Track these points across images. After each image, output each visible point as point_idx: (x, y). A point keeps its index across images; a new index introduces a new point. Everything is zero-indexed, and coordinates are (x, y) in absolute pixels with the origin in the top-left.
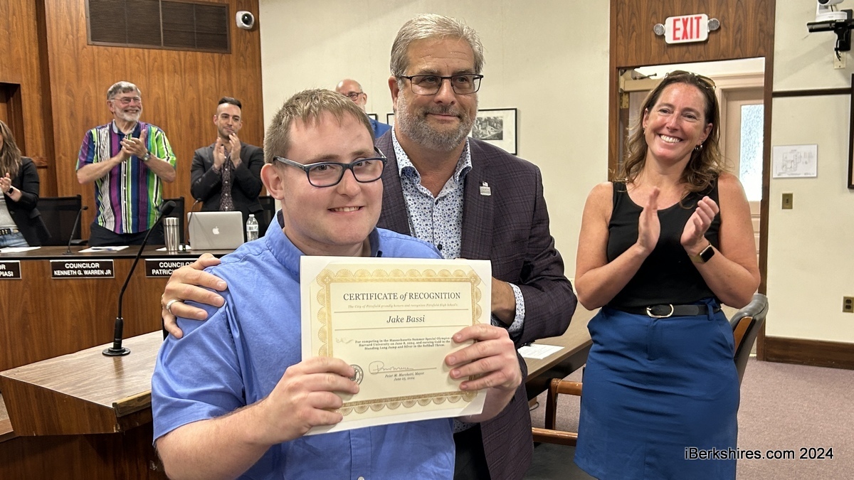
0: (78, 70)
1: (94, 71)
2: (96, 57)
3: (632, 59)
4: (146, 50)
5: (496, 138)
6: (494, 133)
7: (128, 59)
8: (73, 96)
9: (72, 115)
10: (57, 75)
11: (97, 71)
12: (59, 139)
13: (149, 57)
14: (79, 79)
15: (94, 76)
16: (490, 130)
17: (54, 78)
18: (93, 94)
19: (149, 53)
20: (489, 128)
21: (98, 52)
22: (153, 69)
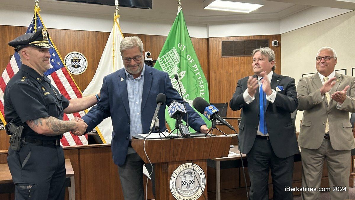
0: (218, 66)
1: (223, 66)
2: (224, 61)
4: (240, 57)
7: (233, 61)
8: (216, 74)
9: (215, 80)
10: (212, 67)
11: (224, 66)
12: (211, 87)
13: (240, 59)
14: (218, 68)
15: (223, 67)
17: (211, 69)
18: (222, 73)
19: (240, 58)
21: (224, 59)
22: (241, 63)
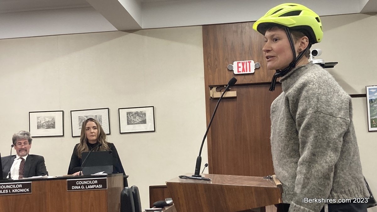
3: (216, 82)
5: (142, 123)
6: (141, 120)
16: (138, 119)
20: (137, 117)
